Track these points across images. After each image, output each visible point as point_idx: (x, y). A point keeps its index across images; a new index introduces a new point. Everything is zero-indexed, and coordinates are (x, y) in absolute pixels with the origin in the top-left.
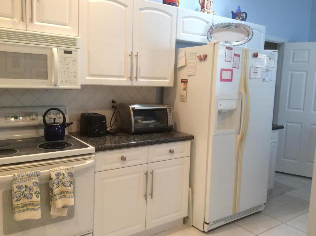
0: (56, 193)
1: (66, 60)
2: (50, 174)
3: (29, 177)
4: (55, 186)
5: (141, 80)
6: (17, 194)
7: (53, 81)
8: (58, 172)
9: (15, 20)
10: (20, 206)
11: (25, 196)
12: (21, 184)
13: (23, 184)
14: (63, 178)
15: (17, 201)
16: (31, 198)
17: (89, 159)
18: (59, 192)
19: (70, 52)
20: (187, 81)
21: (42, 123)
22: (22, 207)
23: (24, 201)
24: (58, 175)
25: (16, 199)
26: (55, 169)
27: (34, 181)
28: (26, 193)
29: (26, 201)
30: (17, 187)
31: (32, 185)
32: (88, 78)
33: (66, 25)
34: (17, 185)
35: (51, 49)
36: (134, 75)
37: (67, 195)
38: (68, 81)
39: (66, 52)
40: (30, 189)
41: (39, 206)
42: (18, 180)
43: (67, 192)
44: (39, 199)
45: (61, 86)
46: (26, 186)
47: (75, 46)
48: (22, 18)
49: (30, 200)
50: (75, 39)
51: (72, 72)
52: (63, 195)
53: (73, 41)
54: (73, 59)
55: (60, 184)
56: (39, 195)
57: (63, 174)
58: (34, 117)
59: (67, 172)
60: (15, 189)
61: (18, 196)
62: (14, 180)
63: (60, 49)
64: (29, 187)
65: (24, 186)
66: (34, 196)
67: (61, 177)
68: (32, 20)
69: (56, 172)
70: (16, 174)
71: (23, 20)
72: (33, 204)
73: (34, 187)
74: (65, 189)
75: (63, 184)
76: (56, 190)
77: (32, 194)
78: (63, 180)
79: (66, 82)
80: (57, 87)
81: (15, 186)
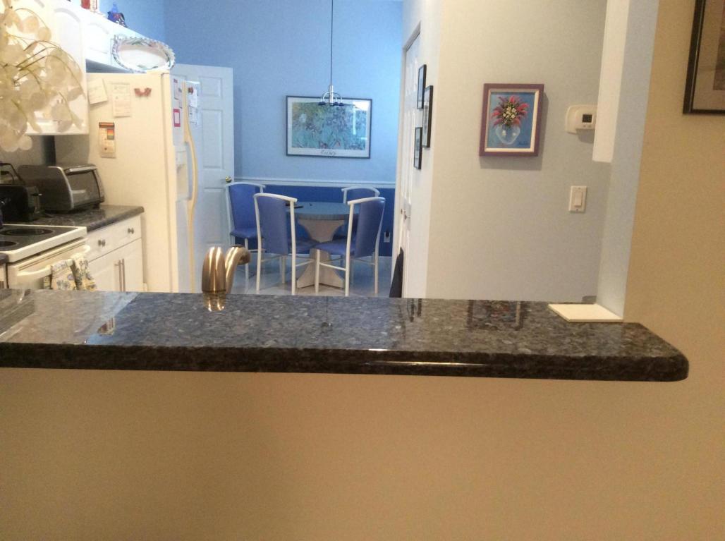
3: (63, 269)
14: (86, 268)
17: (84, 244)
20: (114, 126)
27: (69, 273)
34: (57, 280)
60: (56, 286)
67: (83, 267)
74: (89, 282)
78: (87, 271)
81: (54, 281)
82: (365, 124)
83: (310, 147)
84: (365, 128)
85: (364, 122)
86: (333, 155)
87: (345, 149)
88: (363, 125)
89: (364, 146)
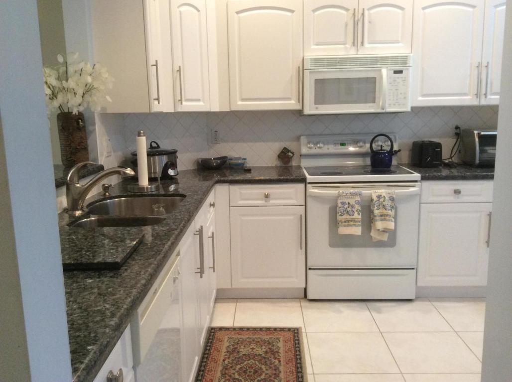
0: (376, 214)
1: (395, 81)
2: (371, 196)
3: (352, 195)
4: (376, 208)
5: (493, 97)
6: (340, 209)
7: (381, 103)
8: (380, 194)
9: (347, 46)
10: (343, 220)
11: (348, 212)
12: (345, 201)
13: (347, 201)
14: (384, 201)
15: (340, 215)
16: (353, 215)
17: (414, 186)
18: (379, 214)
19: (401, 72)
21: (369, 150)
22: (345, 222)
23: (346, 217)
24: (379, 197)
25: (340, 214)
26: (377, 191)
27: (356, 199)
28: (348, 209)
29: (348, 217)
30: (341, 203)
31: (354, 203)
32: (420, 98)
33: (398, 43)
34: (341, 201)
35: (380, 70)
36: (483, 92)
37: (387, 218)
38: (397, 104)
39: (395, 72)
40: (353, 207)
41: (360, 224)
42: (343, 196)
43: (387, 215)
44: (360, 217)
45: (389, 110)
46: (349, 203)
47: (406, 64)
48: (354, 43)
49: (352, 217)
50: (407, 56)
51: (401, 94)
52: (383, 218)
53: (404, 60)
54: (403, 79)
55: (381, 206)
56: (360, 214)
57: (384, 197)
58: (361, 144)
59: (389, 196)
60: (340, 205)
61: (342, 211)
62: (338, 196)
63: (390, 70)
64: (351, 204)
65: (347, 203)
66: (356, 213)
67: (382, 200)
68: (362, 43)
69: (377, 194)
70: (341, 191)
71: (354, 46)
72: (354, 221)
73: (356, 206)
74: (385, 212)
75: (384, 206)
76: (376, 212)
77: (354, 212)
78: (384, 203)
79: (394, 105)
80: (384, 111)
81: (339, 201)
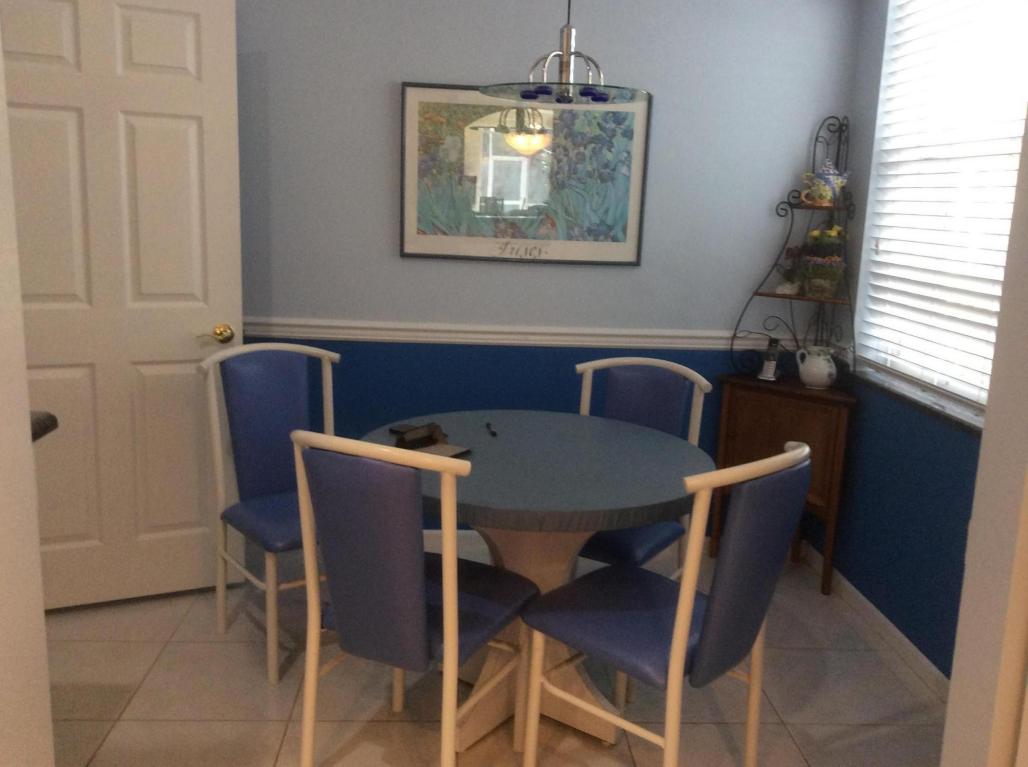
82: (629, 167)
83: (470, 234)
84: (628, 178)
85: (628, 162)
86: (535, 255)
87: (570, 238)
88: (624, 170)
89: (624, 230)
